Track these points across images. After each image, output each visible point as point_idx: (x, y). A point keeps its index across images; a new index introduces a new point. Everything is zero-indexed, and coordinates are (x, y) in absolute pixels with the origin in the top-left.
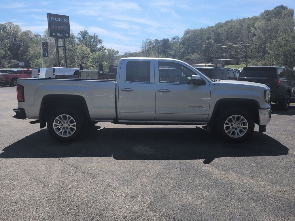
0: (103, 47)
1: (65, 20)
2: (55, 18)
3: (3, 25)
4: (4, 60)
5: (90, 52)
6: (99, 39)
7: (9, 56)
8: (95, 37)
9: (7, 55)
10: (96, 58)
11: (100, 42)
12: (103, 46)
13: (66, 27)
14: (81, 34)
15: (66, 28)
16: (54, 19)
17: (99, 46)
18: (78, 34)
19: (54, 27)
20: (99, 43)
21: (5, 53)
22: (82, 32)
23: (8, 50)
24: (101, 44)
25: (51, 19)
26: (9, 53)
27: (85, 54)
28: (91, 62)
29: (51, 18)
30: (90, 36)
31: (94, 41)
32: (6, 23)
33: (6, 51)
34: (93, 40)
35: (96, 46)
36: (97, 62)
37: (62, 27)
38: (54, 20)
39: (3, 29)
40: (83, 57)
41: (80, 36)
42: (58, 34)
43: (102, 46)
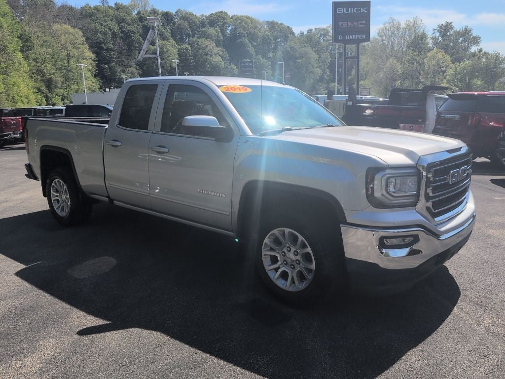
0: (480, 51)
1: (362, 9)
2: (345, 9)
3: (324, 29)
4: (321, 84)
5: (451, 62)
6: (474, 35)
7: (328, 78)
8: (465, 33)
9: (325, 77)
10: (459, 74)
11: (476, 41)
12: (481, 48)
13: (361, 22)
14: (438, 31)
15: (365, 24)
16: (343, 10)
17: (474, 49)
18: (434, 30)
19: (342, 25)
20: (474, 44)
21: (322, 73)
22: (441, 27)
23: (328, 68)
24: (477, 45)
25: (338, 12)
26: (328, 73)
27: (441, 68)
28: (448, 82)
29: (338, 9)
30: (455, 32)
31: (464, 41)
32: (329, 25)
33: (324, 71)
34: (461, 39)
35: (466, 49)
36: (461, 81)
37: (355, 23)
38: (343, 12)
39: (324, 36)
40: (435, 73)
41: (438, 34)
42: (347, 37)
43: (479, 48)
